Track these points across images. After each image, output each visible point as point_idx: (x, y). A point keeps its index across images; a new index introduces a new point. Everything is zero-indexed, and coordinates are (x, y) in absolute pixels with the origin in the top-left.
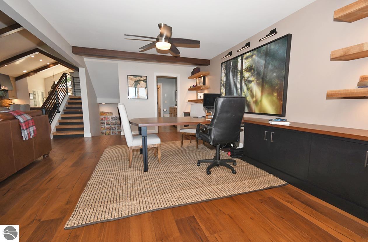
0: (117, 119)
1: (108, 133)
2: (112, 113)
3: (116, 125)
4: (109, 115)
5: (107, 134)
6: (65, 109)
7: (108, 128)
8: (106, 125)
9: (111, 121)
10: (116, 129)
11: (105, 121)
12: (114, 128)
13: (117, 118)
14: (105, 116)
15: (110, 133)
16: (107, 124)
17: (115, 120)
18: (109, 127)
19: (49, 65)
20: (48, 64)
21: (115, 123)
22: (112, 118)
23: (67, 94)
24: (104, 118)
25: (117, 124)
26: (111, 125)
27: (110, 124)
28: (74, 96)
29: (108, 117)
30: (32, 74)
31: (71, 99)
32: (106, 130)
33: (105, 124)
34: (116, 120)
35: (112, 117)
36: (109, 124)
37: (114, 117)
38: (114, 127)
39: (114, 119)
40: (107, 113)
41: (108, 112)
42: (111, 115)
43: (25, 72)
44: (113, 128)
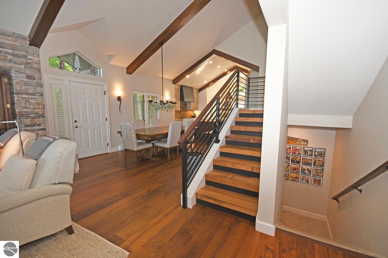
0: (316, 154)
1: (294, 177)
2: (307, 141)
3: (312, 166)
4: (299, 144)
5: (291, 179)
6: (229, 134)
7: (294, 169)
8: (290, 163)
9: (302, 155)
10: (310, 173)
11: (291, 154)
12: (306, 171)
13: (315, 152)
14: (292, 145)
15: (296, 178)
16: (293, 161)
17: (311, 155)
18: (296, 166)
19: (227, 72)
20: (226, 70)
21: (310, 162)
22: (305, 152)
23: (237, 107)
24: (290, 148)
25: (314, 163)
26: (301, 164)
27: (300, 161)
28: (246, 108)
29: (298, 148)
30: (211, 84)
31: (241, 115)
32: (290, 172)
33: (289, 159)
34: (313, 157)
35: (305, 148)
36: (298, 162)
37: (310, 151)
38: (308, 170)
39: (309, 153)
40: (296, 139)
41: (298, 139)
42: (303, 145)
43: (206, 82)
44: (304, 170)
